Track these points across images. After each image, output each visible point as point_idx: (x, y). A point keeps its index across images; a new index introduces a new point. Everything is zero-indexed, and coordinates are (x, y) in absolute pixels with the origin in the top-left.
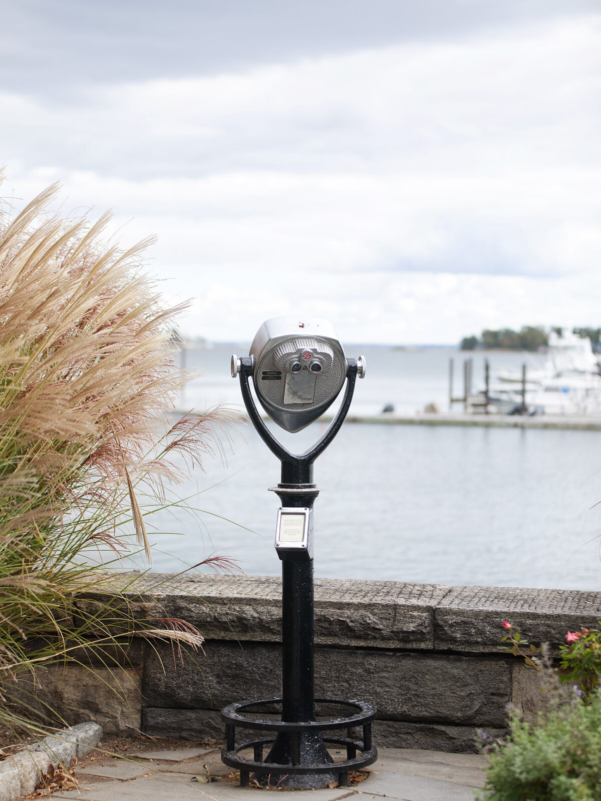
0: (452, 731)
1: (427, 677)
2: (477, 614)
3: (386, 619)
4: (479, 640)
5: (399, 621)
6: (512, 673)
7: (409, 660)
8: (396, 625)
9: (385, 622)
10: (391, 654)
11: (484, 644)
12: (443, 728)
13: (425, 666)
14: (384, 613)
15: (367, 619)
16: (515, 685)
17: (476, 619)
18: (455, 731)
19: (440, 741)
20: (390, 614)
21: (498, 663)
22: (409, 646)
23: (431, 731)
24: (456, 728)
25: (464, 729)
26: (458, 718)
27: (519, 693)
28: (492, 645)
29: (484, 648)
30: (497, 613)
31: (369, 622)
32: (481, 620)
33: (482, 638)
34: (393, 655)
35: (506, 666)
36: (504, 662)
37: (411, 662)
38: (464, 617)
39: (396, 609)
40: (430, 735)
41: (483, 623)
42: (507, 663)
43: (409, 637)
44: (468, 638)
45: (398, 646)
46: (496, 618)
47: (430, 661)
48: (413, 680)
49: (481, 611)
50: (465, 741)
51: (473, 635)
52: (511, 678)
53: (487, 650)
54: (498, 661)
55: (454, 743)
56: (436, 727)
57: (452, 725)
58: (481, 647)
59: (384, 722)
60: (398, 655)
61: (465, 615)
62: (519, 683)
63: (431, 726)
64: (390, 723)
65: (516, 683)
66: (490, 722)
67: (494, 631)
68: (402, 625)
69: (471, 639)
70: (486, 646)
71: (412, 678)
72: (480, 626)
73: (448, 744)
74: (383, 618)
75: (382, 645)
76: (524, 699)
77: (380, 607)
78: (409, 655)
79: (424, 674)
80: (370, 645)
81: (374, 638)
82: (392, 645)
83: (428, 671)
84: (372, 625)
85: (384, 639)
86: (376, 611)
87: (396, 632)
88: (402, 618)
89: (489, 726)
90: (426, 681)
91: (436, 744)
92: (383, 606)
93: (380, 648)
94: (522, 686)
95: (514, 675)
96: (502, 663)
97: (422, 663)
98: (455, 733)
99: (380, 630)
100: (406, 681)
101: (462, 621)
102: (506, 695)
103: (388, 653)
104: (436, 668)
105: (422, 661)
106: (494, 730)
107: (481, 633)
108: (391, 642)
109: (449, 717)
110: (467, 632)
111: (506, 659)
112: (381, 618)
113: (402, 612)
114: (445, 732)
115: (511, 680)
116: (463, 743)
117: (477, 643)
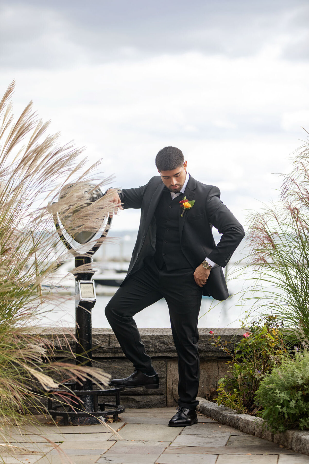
0: (138, 398)
1: (125, 371)
2: (152, 337)
3: (105, 342)
4: (153, 350)
5: (112, 343)
6: (167, 367)
7: (116, 363)
8: (111, 345)
9: (104, 344)
10: (106, 360)
11: (156, 352)
12: (133, 397)
13: (124, 366)
14: (103, 339)
15: (97, 342)
16: (169, 372)
17: (151, 340)
18: (139, 398)
19: (131, 404)
20: (107, 339)
21: (160, 362)
22: (117, 355)
23: (126, 399)
24: (139, 397)
25: (143, 397)
26: (141, 391)
27: (171, 376)
28: (159, 352)
29: (155, 354)
30: (162, 336)
31: (98, 344)
32: (154, 340)
33: (155, 349)
34: (107, 361)
35: (164, 363)
36: (163, 361)
37: (116, 364)
38: (145, 339)
39: (110, 336)
40: (126, 401)
41: (155, 341)
42: (165, 361)
43: (118, 351)
44: (148, 350)
45: (111, 356)
46: (161, 338)
47: (127, 363)
48: (118, 373)
49: (154, 335)
50: (145, 403)
51: (150, 348)
52: (167, 369)
53: (157, 355)
54: (160, 361)
55: (139, 404)
56: (129, 397)
57: (137, 395)
58: (154, 354)
59: (102, 396)
60: (110, 361)
61: (146, 338)
62: (171, 371)
63: (127, 397)
64: (105, 397)
65: (169, 371)
66: (156, 392)
67: (161, 345)
68: (115, 345)
69: (150, 350)
70: (156, 353)
71: (117, 372)
72: (154, 343)
73: (136, 405)
74: (104, 342)
75: (104, 356)
76: (173, 379)
77: (102, 336)
78: (115, 361)
79: (123, 370)
80: (97, 356)
81: (100, 352)
82: (108, 355)
83: (126, 368)
84: (99, 345)
85: (104, 352)
86: (99, 338)
87: (111, 348)
88: (114, 341)
89: (155, 394)
90: (125, 374)
91: (129, 406)
92: (103, 335)
93: (102, 357)
94: (172, 372)
95: (168, 368)
96: (163, 362)
97: (122, 364)
98: (139, 399)
99: (103, 347)
100: (114, 374)
101: (145, 341)
102: (164, 378)
103: (104, 360)
104: (130, 366)
105: (122, 363)
106: (158, 396)
107: (155, 346)
108: (108, 354)
109: (136, 391)
110: (147, 346)
111: (164, 360)
112: (102, 342)
113: (113, 338)
114: (134, 399)
115: (167, 370)
116: (144, 404)
117: (152, 351)
